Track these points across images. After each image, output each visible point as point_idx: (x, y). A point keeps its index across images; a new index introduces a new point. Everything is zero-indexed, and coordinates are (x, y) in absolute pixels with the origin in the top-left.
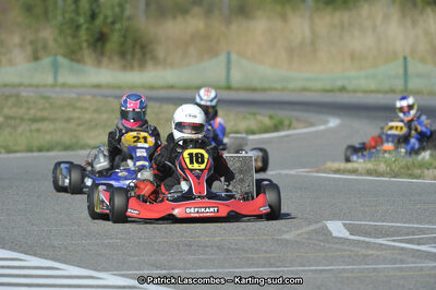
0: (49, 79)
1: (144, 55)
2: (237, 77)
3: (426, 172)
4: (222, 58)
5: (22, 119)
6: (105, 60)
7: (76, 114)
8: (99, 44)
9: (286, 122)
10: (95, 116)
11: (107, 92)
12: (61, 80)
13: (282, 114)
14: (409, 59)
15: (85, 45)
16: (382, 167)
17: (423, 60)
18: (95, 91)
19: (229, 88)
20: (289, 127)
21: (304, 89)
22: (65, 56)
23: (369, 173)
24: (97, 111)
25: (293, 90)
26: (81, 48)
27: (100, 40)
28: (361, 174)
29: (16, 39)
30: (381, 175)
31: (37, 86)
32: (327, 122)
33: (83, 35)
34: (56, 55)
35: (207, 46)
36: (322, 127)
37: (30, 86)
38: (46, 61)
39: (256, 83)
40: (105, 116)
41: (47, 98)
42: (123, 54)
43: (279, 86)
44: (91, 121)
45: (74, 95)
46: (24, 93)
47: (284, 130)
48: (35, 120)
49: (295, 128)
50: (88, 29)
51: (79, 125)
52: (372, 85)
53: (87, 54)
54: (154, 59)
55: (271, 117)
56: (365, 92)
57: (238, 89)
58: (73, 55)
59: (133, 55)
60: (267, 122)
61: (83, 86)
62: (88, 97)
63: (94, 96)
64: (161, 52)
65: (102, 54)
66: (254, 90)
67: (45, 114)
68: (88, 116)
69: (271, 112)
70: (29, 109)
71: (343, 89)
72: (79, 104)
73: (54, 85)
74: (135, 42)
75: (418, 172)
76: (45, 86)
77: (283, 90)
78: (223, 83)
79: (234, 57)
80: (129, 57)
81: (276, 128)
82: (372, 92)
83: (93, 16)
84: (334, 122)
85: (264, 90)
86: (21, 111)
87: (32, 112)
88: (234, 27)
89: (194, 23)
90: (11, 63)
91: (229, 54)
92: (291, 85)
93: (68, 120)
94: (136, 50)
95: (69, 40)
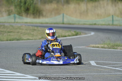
0: (13, 21)
1: (40, 14)
2: (66, 20)
3: (118, 47)
4: (62, 15)
5: (5, 32)
6: (29, 16)
7: (20, 31)
8: (27, 11)
9: (79, 33)
10: (26, 31)
11: (29, 24)
12: (16, 21)
13: (78, 31)
14: (114, 16)
15: (23, 11)
16: (106, 46)
17: (118, 16)
18: (26, 24)
19: (63, 23)
20: (80, 35)
21: (84, 24)
22: (17, 14)
23: (102, 48)
24: (26, 30)
25: (81, 24)
26: (22, 12)
27: (27, 10)
28: (100, 48)
29: (4, 10)
30: (106, 48)
31: (10, 23)
32: (90, 33)
33: (23, 8)
34: (15, 14)
35: (57, 12)
36: (89, 35)
37: (8, 22)
38: (12, 16)
39: (71, 22)
40: (28, 31)
41: (12, 26)
42: (33, 14)
43: (77, 23)
44: (24, 32)
45: (20, 25)
46: (6, 25)
47: (78, 35)
48: (9, 32)
49: (82, 35)
50: (24, 7)
51: (21, 33)
52: (103, 23)
53: (24, 14)
54: (43, 15)
55: (75, 32)
56: (101, 25)
57: (66, 24)
58: (20, 14)
59: (37, 14)
60: (74, 33)
61: (23, 23)
62: (24, 26)
63: (25, 25)
64: (44, 13)
65: (28, 14)
66: (70, 24)
67: (12, 30)
68: (24, 31)
69: (75, 30)
70: (7, 29)
71: (95, 24)
72: (21, 28)
73: (14, 22)
74: (37, 11)
75: (116, 47)
76: (12, 23)
77: (79, 24)
78: (62, 22)
79: (65, 15)
80: (35, 15)
81: (76, 35)
82: (103, 25)
83: (25, 3)
84: (93, 33)
85: (73, 24)
86: (5, 30)
87: (8, 30)
88: (65, 7)
89: (54, 6)
90: (2, 16)
91: (63, 14)
92: (81, 23)
93: (18, 32)
94: (37, 13)
95: (19, 10)
